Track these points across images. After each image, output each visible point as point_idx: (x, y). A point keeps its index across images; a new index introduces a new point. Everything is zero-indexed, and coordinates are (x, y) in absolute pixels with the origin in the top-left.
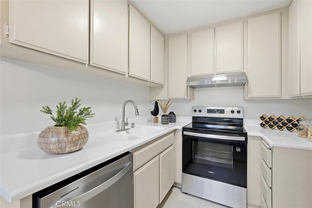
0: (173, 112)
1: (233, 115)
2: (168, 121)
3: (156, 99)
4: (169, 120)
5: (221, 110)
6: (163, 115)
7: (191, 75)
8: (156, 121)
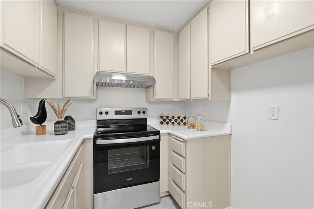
0: (71, 116)
1: (139, 116)
2: (66, 130)
3: (41, 97)
4: (67, 128)
5: (129, 111)
6: (58, 121)
7: (99, 70)
8: (43, 132)
